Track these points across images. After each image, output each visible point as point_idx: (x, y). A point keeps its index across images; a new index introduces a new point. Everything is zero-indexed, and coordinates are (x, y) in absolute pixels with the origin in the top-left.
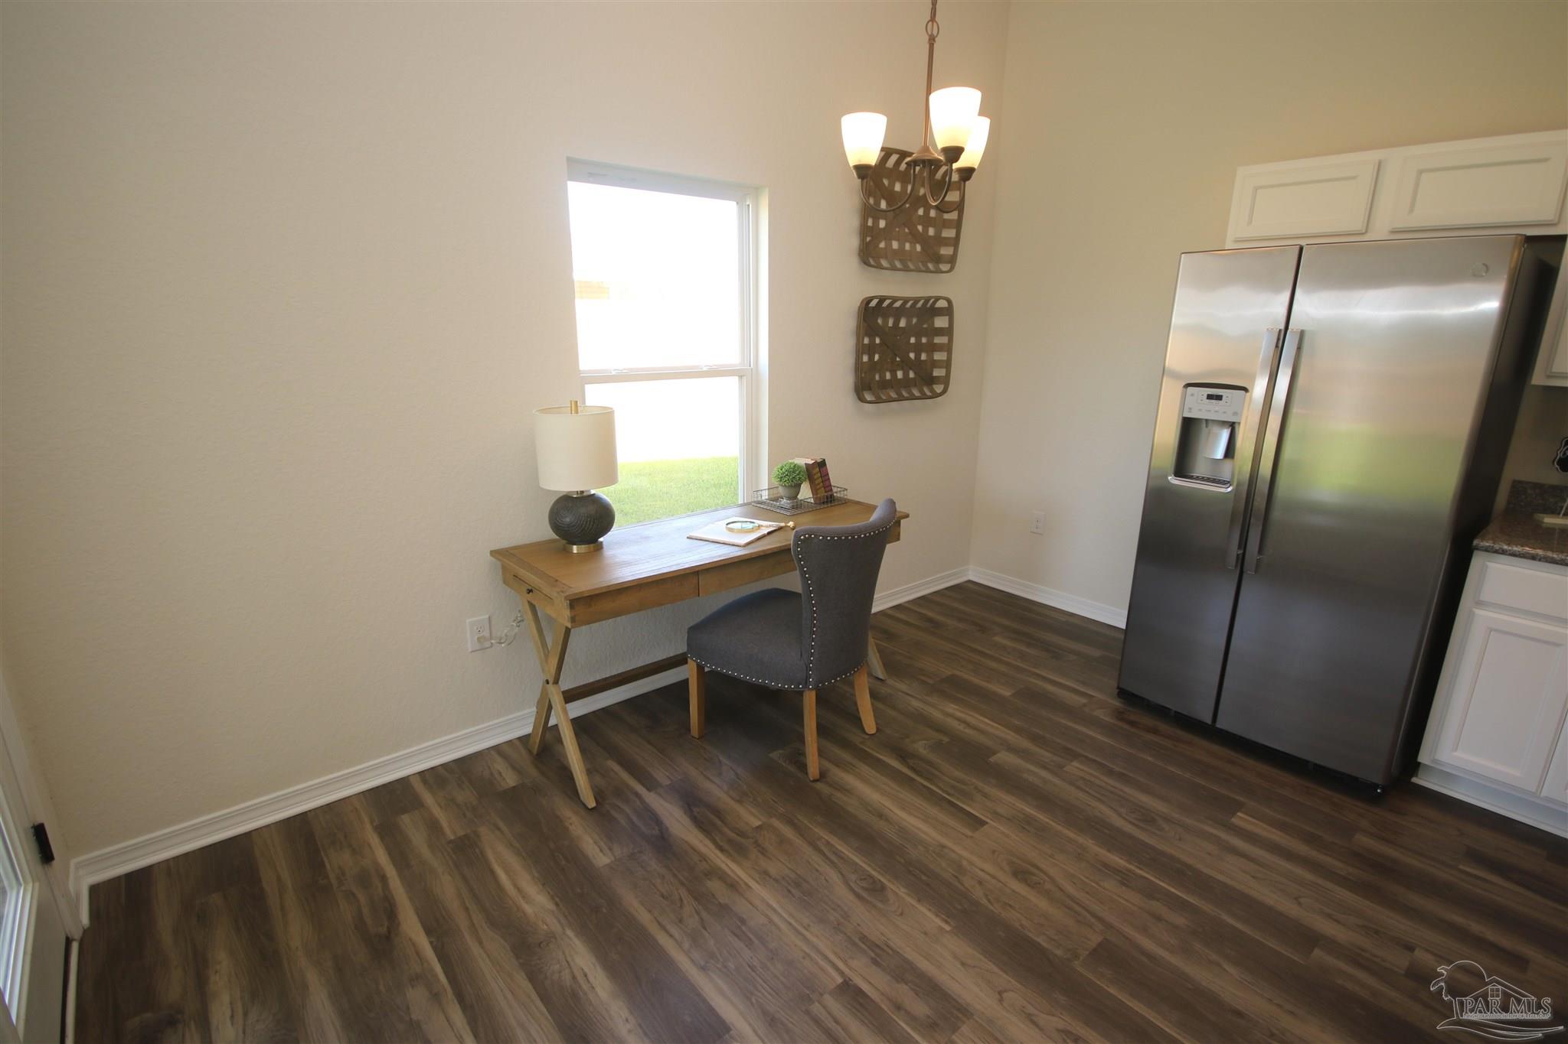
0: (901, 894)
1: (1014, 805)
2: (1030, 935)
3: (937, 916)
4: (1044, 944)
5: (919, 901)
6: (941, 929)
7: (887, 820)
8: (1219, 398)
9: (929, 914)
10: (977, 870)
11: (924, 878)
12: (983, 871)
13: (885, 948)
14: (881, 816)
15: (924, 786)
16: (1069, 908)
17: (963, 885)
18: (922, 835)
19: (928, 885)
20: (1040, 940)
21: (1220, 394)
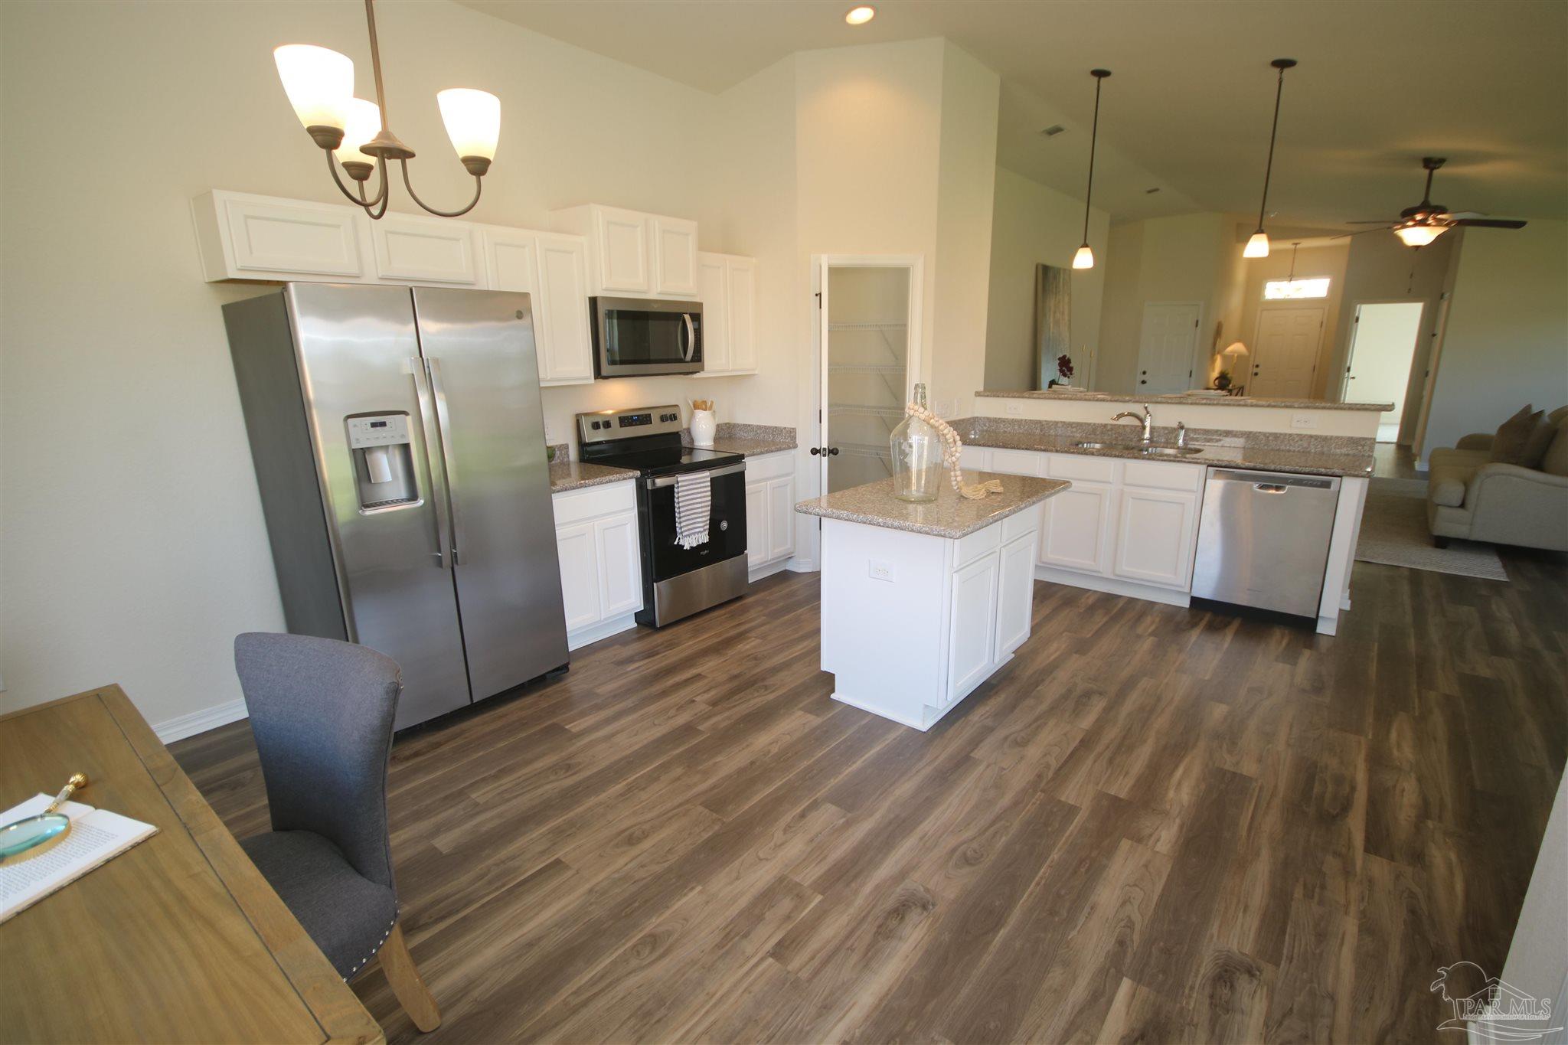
0: (658, 922)
1: (532, 839)
2: (700, 842)
3: (685, 895)
4: (710, 834)
5: (668, 907)
6: (701, 892)
7: (540, 939)
8: (383, 424)
9: (684, 900)
10: (625, 868)
11: (636, 904)
12: (626, 864)
13: (727, 930)
14: (530, 945)
15: (483, 906)
16: (670, 819)
17: (644, 879)
18: (570, 908)
19: (646, 902)
20: (706, 836)
21: (383, 421)
